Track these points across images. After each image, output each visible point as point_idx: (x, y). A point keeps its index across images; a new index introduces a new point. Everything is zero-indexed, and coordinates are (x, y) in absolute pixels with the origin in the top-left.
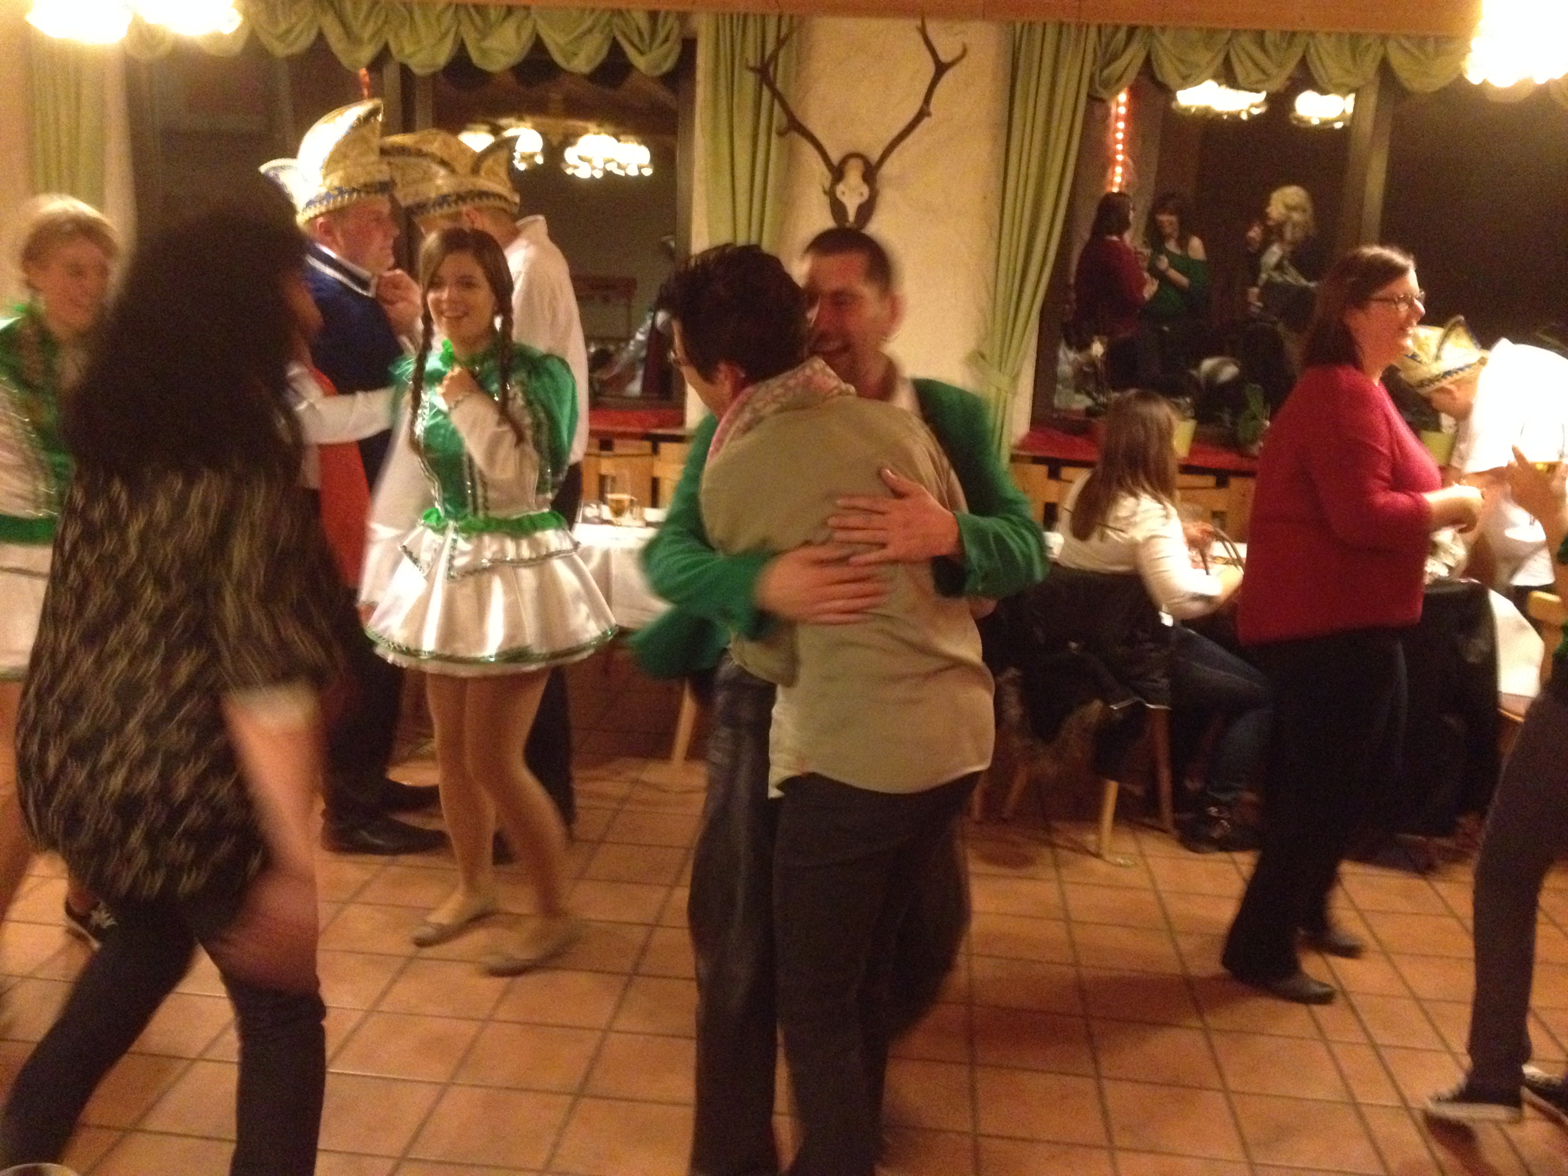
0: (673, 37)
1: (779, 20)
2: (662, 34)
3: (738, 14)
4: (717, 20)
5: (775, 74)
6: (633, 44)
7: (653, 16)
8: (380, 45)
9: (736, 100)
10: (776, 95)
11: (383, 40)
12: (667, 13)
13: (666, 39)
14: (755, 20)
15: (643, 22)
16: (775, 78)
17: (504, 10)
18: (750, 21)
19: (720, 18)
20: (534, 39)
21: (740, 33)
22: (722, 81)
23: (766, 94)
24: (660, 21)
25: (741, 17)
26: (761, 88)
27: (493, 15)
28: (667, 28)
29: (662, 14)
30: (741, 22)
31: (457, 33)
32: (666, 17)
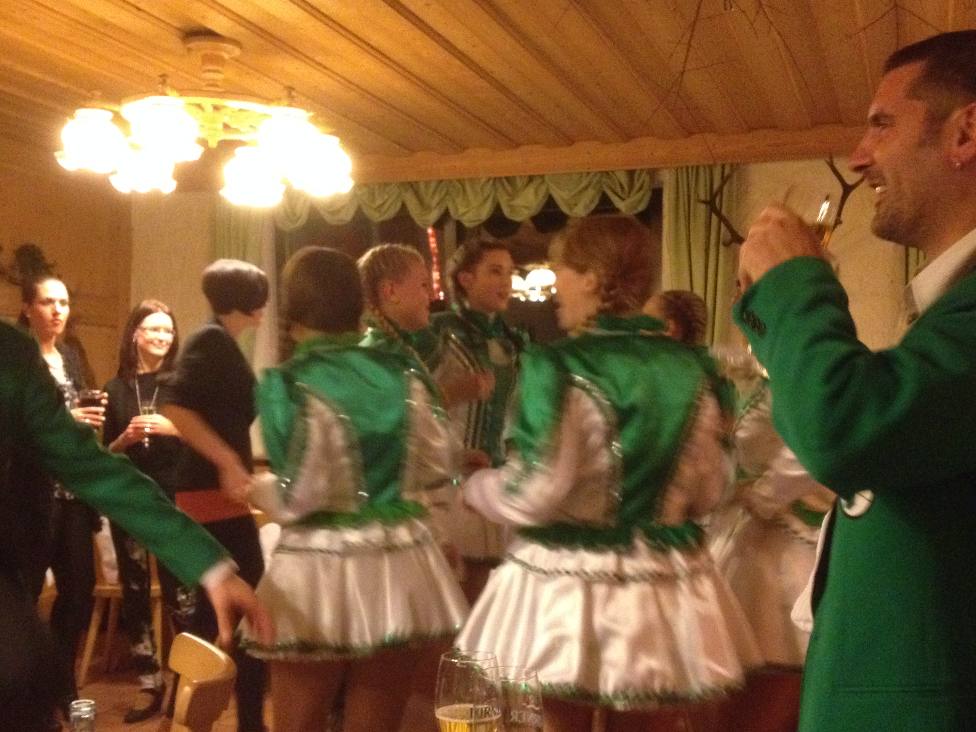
0: (646, 187)
1: (723, 167)
2: (637, 186)
3: (693, 167)
4: (677, 174)
5: (721, 204)
6: (616, 193)
7: (631, 174)
8: (443, 209)
9: (692, 224)
10: (722, 219)
11: (445, 206)
12: (642, 170)
13: (641, 188)
14: (705, 168)
15: (624, 179)
16: (721, 209)
17: (527, 179)
18: (701, 171)
19: (679, 171)
20: (547, 197)
21: (694, 180)
22: (681, 212)
23: (715, 218)
24: (636, 176)
25: (694, 169)
26: (711, 215)
27: (519, 183)
28: (641, 181)
29: (638, 172)
30: (694, 171)
31: (495, 197)
32: (640, 175)
